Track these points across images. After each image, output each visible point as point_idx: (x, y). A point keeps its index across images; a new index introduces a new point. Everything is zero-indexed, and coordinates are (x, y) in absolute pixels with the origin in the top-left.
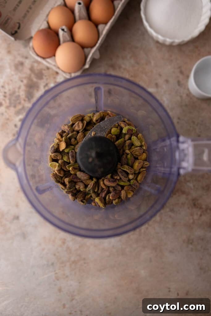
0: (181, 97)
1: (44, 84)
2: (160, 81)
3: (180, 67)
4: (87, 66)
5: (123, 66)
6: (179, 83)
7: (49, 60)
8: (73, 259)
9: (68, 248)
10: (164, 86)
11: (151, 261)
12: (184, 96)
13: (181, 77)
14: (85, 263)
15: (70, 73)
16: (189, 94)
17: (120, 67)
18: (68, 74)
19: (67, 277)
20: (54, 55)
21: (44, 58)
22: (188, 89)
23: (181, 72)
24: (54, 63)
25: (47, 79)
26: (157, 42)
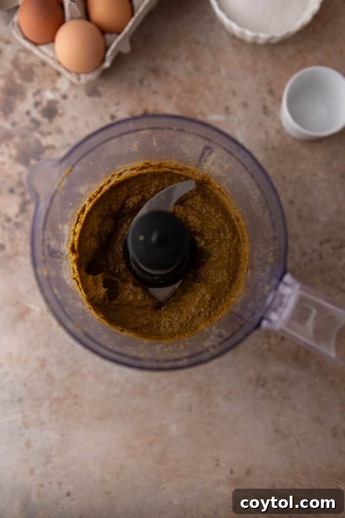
0: (267, 133)
1: (34, 90)
2: (234, 104)
3: (269, 83)
4: (107, 64)
5: (173, 72)
6: (265, 110)
7: (44, 48)
8: (55, 394)
9: (49, 375)
10: (239, 113)
11: (190, 410)
12: (272, 132)
13: (269, 100)
14: (76, 404)
15: (78, 74)
16: (280, 130)
17: (167, 74)
18: (75, 75)
19: (42, 423)
20: (53, 40)
21: (36, 44)
22: (280, 122)
23: (271, 92)
24: (51, 54)
25: (40, 82)
26: (233, 37)
